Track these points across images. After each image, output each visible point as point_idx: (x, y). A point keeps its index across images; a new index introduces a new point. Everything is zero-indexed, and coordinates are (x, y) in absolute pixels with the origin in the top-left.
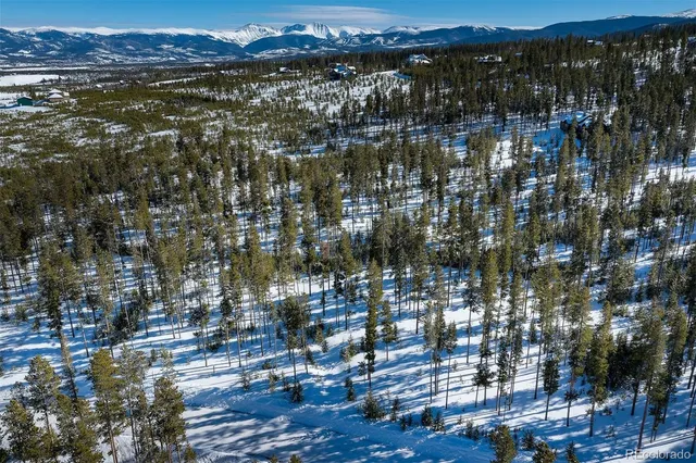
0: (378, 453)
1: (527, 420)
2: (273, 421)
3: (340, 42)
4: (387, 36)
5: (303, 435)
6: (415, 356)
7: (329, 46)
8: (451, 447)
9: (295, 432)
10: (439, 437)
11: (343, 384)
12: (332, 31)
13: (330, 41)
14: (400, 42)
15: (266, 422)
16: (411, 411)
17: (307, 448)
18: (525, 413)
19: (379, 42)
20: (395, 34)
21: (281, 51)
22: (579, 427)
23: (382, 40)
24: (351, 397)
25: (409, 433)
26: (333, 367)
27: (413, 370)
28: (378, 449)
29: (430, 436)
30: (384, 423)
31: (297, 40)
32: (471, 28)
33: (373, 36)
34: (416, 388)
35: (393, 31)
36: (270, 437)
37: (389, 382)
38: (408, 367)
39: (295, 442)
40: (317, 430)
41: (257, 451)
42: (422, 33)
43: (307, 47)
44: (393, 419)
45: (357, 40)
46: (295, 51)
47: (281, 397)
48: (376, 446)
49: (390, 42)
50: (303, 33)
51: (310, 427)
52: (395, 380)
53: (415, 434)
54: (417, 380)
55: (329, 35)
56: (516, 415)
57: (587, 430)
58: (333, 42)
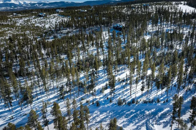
0: (127, 113)
1: (153, 96)
2: (94, 113)
3: (24, 5)
4: (39, 4)
5: (106, 114)
6: (119, 88)
7: (20, 7)
8: (142, 107)
9: (103, 114)
10: (138, 105)
11: (106, 99)
12: (20, 2)
13: (20, 5)
14: (43, 5)
15: (93, 114)
16: (128, 101)
17: (109, 116)
18: (152, 95)
19: (37, 6)
20: (42, 3)
21: (3, 8)
22: (164, 95)
23: (38, 5)
24: (111, 101)
25: (131, 106)
26: (100, 95)
27: (121, 91)
28: (126, 112)
29: (137, 105)
30: (124, 105)
31: (9, 5)
32: (64, 2)
33: (35, 4)
34: (125, 95)
35: (41, 2)
36: (98, 117)
37: (117, 96)
38: (119, 91)
39: (105, 116)
40: (108, 112)
41: (97, 121)
42: (50, 3)
43: (13, 7)
44: (126, 104)
45: (29, 5)
46: (9, 8)
47: (93, 106)
48: (125, 111)
49: (40, 6)
50: (10, 2)
51: (106, 111)
52: (119, 95)
53: (133, 106)
54: (124, 94)
55: (20, 3)
56: (150, 96)
57: (166, 96)
58: (22, 5)
